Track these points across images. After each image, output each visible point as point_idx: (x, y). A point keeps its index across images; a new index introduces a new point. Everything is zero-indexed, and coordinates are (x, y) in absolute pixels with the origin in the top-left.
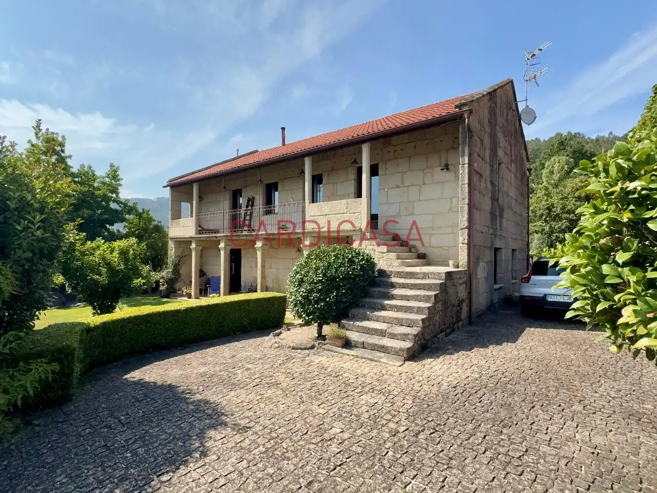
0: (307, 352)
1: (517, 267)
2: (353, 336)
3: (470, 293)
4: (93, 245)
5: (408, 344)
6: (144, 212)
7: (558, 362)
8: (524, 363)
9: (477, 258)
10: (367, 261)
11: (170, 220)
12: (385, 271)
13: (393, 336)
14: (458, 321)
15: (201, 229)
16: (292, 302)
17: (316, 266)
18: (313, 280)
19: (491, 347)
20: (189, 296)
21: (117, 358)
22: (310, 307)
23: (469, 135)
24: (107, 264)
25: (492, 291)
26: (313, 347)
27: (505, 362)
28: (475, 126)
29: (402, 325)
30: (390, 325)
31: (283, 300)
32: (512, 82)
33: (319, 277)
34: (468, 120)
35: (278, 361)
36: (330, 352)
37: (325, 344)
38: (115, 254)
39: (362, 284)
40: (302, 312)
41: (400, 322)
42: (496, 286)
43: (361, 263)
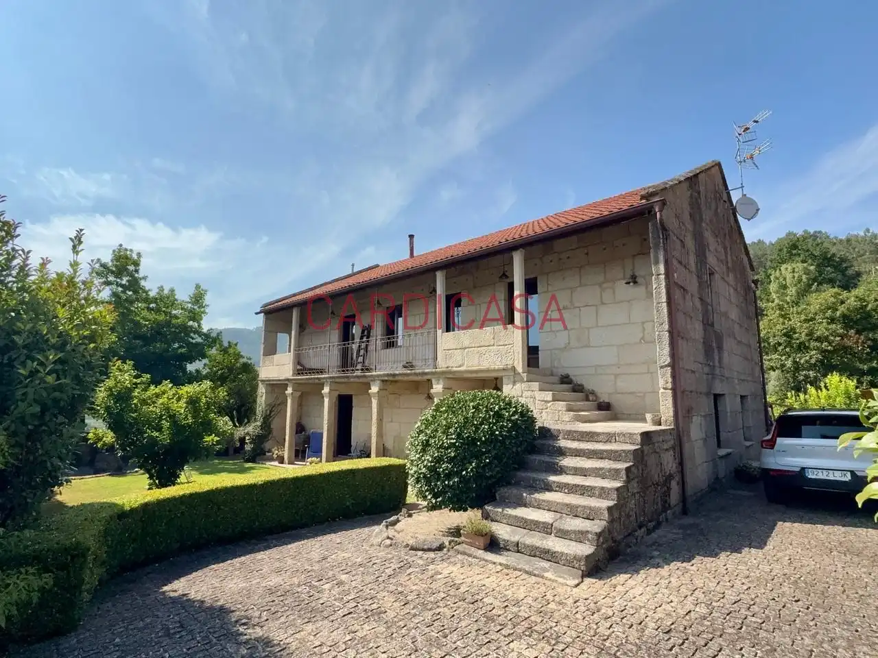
0: (432, 555)
1: (750, 423)
2: (503, 531)
3: (681, 464)
4: (157, 390)
5: (586, 549)
6: (230, 346)
7: (842, 589)
8: (784, 589)
9: (689, 411)
10: (522, 414)
11: (262, 356)
12: (549, 430)
13: (563, 534)
14: (665, 509)
15: (301, 368)
16: (413, 476)
17: (447, 422)
18: (443, 443)
19: (723, 555)
20: (281, 461)
21: (160, 558)
22: (439, 483)
23: (663, 236)
24: (170, 416)
25: (714, 460)
26: (440, 548)
27: (750, 585)
28: (672, 224)
29: (576, 516)
30: (559, 515)
31: (401, 471)
32: (719, 165)
33: (452, 439)
34: (661, 215)
35: (386, 570)
36: (466, 557)
37: (459, 544)
38: (182, 403)
39: (514, 450)
40: (427, 491)
41: (574, 511)
42: (722, 452)
43: (513, 418)
